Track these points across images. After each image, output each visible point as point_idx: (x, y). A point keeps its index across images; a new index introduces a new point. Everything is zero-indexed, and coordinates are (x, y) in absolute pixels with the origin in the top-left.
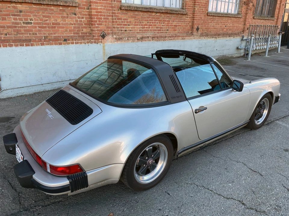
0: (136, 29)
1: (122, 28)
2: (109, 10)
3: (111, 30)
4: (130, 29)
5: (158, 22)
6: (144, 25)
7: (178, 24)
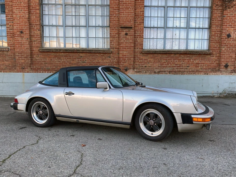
0: (155, 65)
1: (142, 65)
2: (132, 54)
3: (132, 66)
4: (150, 66)
5: (178, 61)
6: (163, 63)
7: (200, 62)
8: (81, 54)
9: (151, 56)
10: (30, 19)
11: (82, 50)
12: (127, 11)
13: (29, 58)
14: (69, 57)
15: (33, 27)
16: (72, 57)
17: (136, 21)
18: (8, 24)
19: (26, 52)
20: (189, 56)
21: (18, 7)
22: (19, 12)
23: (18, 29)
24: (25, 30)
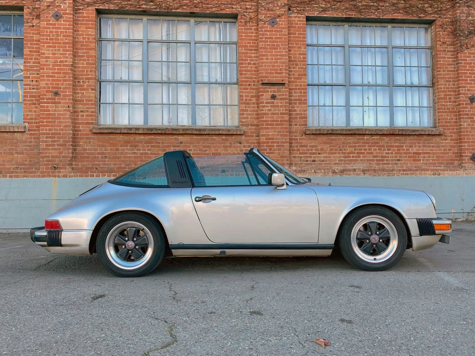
0: (332, 158)
1: (307, 157)
2: (286, 136)
3: (287, 160)
4: (322, 159)
5: (377, 148)
6: (348, 153)
7: (422, 150)
8: (180, 137)
9: (324, 138)
10: (75, 67)
11: (184, 130)
12: (274, 53)
13: (69, 145)
14: (155, 144)
15: (82, 83)
16: (163, 143)
17: (291, 71)
18: (29, 77)
19: (64, 134)
20: (399, 140)
21: (53, 43)
22: (54, 54)
23: (49, 88)
24: (64, 88)
